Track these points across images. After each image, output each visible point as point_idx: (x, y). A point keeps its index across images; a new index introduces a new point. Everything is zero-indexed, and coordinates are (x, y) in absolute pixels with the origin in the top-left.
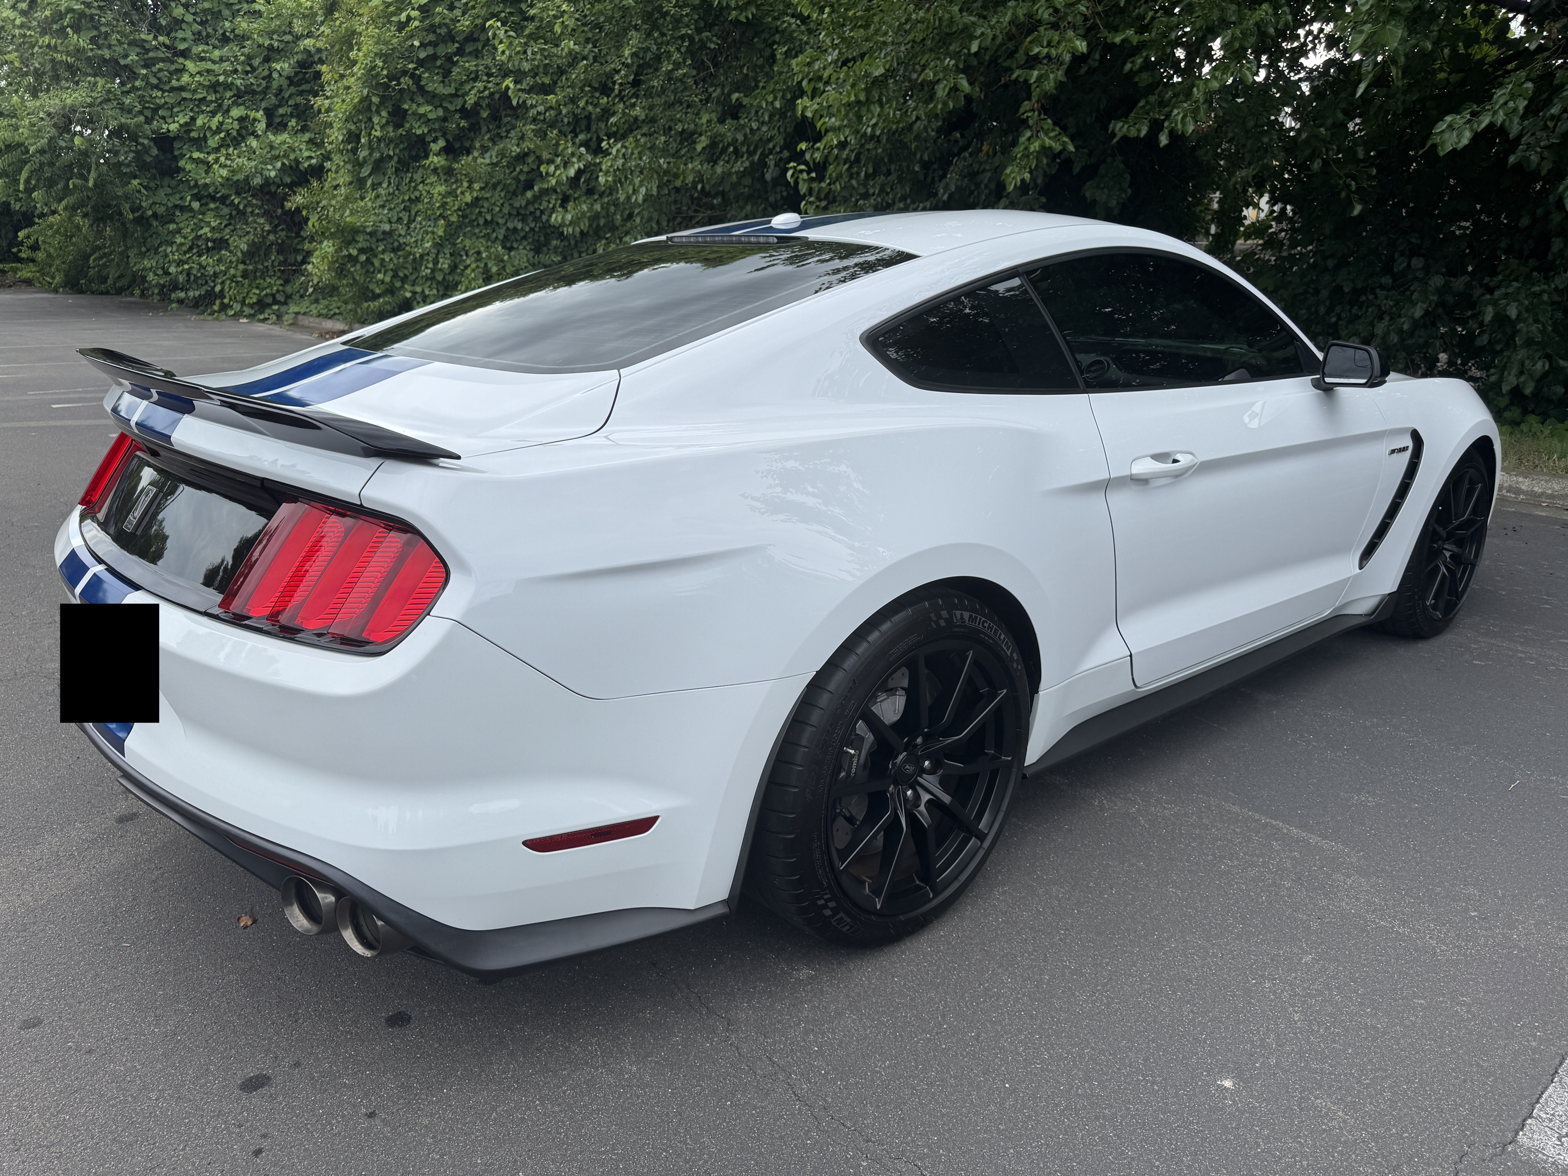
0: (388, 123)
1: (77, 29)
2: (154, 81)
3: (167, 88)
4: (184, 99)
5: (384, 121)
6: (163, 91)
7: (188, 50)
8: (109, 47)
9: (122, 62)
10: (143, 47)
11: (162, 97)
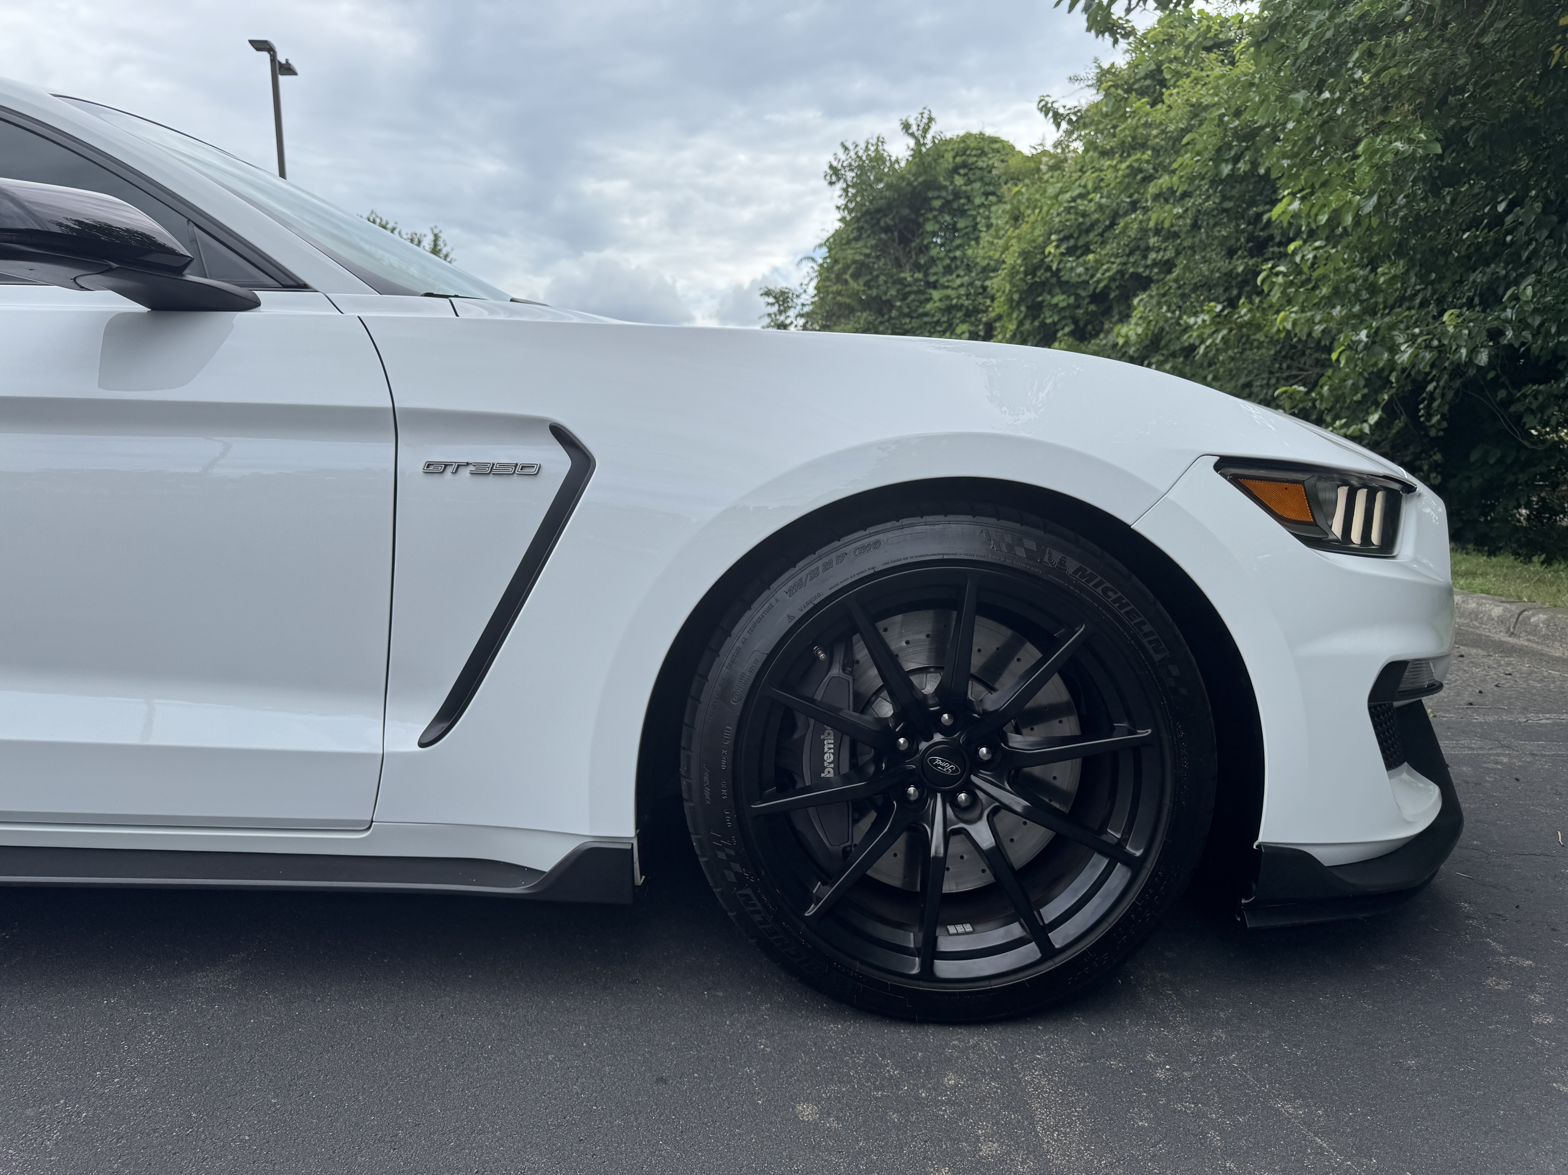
0: (1026, 317)
1: (856, 276)
2: (906, 310)
3: (915, 315)
4: (926, 323)
5: (1022, 315)
6: (912, 318)
7: (937, 281)
8: (878, 287)
9: (884, 298)
10: (903, 284)
11: (910, 322)
